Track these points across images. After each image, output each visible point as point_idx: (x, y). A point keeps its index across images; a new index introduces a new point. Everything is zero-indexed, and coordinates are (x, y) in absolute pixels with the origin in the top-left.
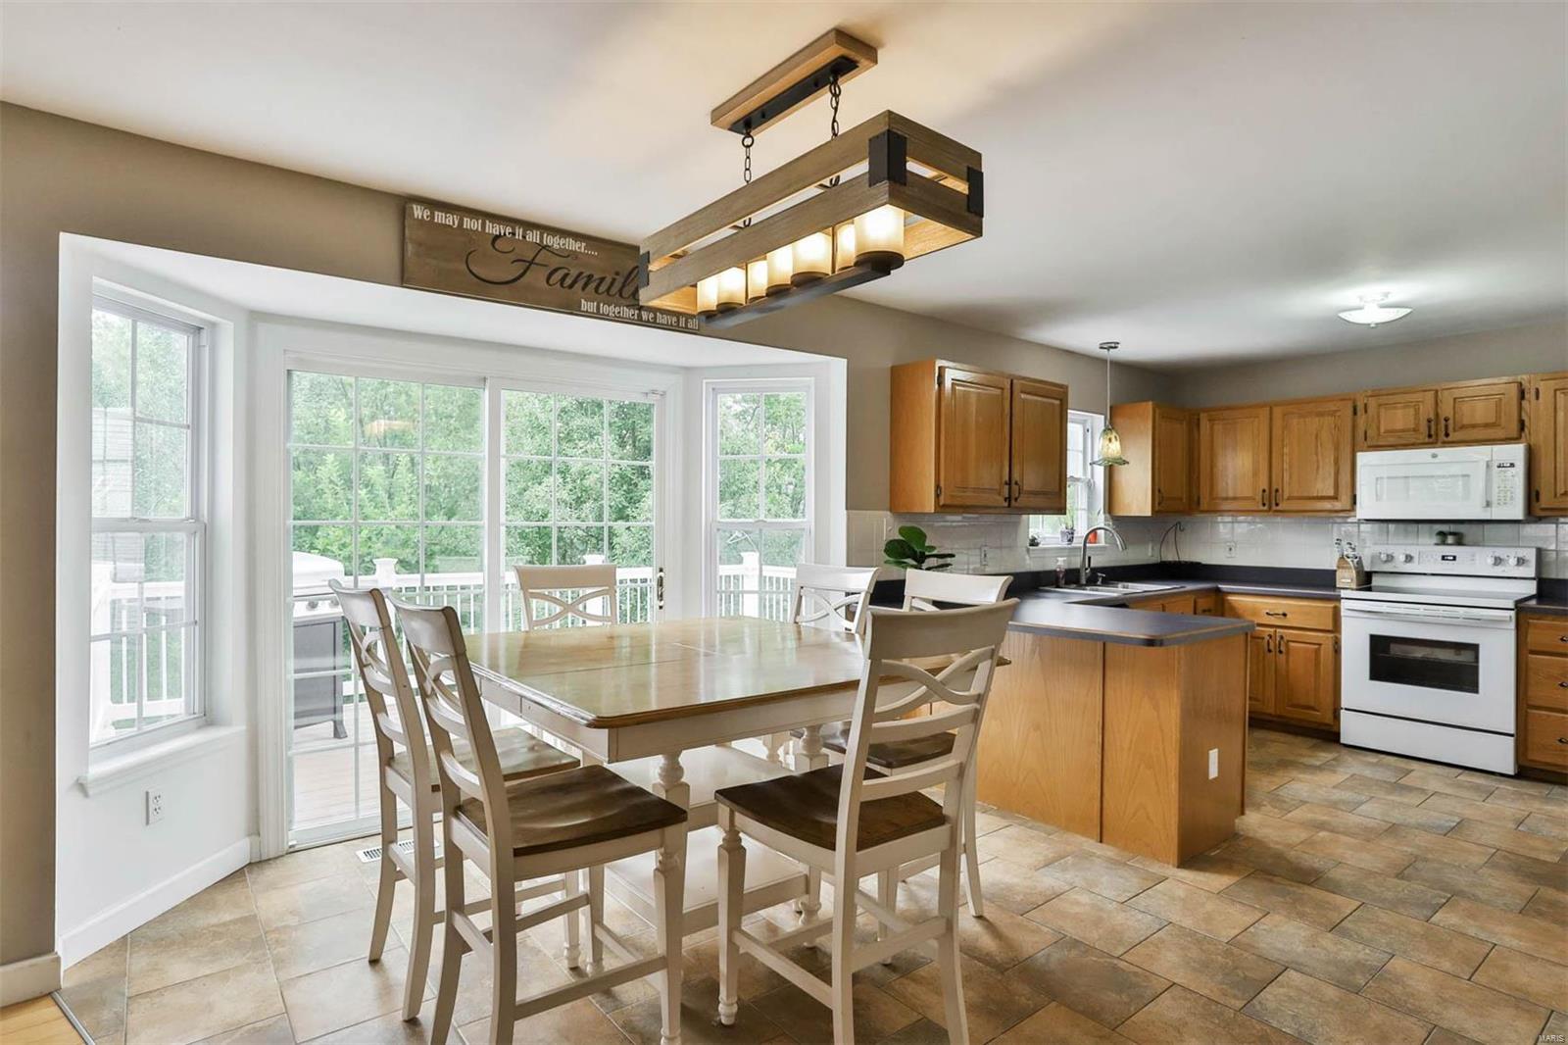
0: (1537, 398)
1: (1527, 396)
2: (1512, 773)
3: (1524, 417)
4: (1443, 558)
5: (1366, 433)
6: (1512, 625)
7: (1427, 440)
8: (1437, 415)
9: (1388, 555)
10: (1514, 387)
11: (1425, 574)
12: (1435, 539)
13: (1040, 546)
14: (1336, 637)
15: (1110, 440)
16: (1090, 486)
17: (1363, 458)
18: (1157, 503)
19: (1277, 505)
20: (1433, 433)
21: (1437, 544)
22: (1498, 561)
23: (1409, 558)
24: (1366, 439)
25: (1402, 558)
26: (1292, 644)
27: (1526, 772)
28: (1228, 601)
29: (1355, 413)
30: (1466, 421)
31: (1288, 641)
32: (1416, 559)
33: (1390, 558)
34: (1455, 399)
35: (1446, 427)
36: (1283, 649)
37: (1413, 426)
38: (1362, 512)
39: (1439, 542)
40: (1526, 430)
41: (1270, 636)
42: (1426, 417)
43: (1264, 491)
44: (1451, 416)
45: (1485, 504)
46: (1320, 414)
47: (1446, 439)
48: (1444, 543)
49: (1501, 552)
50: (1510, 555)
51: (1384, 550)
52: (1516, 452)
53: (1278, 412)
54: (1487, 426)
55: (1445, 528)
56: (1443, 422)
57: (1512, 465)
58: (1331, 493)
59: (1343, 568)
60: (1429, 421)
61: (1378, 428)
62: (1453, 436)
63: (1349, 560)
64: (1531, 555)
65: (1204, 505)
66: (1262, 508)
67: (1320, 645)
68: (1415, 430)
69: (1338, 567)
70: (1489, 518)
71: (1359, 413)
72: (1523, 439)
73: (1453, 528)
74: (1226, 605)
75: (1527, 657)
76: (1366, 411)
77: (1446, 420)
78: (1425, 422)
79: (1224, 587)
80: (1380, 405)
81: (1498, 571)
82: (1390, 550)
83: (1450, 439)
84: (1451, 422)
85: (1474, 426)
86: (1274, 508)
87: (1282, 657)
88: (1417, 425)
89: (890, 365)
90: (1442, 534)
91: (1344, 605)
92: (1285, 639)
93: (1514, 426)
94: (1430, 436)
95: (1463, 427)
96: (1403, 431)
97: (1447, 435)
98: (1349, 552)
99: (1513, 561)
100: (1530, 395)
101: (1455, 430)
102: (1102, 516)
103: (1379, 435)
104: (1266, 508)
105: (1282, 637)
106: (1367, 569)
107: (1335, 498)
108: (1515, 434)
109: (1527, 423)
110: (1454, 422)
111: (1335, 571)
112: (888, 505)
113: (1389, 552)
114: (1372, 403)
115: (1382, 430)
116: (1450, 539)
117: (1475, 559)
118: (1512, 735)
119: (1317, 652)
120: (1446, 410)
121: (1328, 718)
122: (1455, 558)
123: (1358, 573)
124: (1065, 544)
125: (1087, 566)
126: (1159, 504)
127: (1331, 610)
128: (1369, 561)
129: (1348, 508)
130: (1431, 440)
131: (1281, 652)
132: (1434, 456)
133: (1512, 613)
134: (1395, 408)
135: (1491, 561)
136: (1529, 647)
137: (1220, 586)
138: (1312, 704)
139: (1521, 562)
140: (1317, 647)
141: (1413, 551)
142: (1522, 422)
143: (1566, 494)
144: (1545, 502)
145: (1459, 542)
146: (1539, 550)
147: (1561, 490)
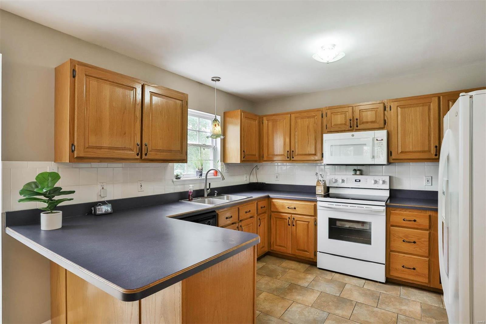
0: (391, 110)
1: (387, 109)
2: (384, 282)
3: (386, 118)
4: (356, 181)
5: (326, 125)
6: (385, 214)
7: (350, 129)
8: (353, 117)
9: (335, 180)
10: (382, 105)
11: (349, 188)
12: (353, 173)
13: (181, 179)
14: (315, 218)
15: (215, 125)
16: (215, 149)
17: (326, 136)
18: (243, 157)
19: (293, 158)
20: (352, 125)
21: (353, 175)
22: (376, 182)
23: (343, 181)
24: (326, 129)
25: (341, 181)
26: (298, 222)
27: (390, 281)
28: (273, 202)
29: (322, 117)
30: (364, 120)
31: (296, 220)
32: (346, 181)
33: (336, 181)
34: (360, 110)
35: (357, 123)
36: (294, 224)
37: (344, 123)
38: (326, 161)
39: (354, 174)
40: (386, 124)
41: (289, 218)
42: (349, 119)
43: (288, 152)
44: (358, 118)
45: (372, 157)
46: (309, 117)
47: (357, 128)
48: (356, 174)
49: (377, 178)
50: (380, 179)
51: (334, 177)
52: (382, 134)
53: (293, 116)
54: (372, 122)
55: (356, 168)
56: (355, 121)
57: (382, 140)
58: (314, 153)
59: (319, 185)
60: (350, 120)
61: (331, 124)
63: (321, 182)
64: (387, 179)
65: (265, 159)
66: (287, 159)
67: (309, 222)
68: (345, 124)
69: (316, 185)
70: (374, 163)
71: (324, 117)
72: (385, 128)
73: (359, 168)
74: (272, 203)
75: (390, 228)
76: (326, 116)
77: (357, 120)
78: (349, 120)
79: (272, 195)
80: (332, 113)
81: (375, 186)
82: (336, 177)
83: (358, 128)
84: (358, 120)
85: (367, 122)
86: (292, 159)
87: (294, 227)
88: (346, 122)
89: (55, 67)
90: (355, 170)
91: (319, 204)
92: (296, 219)
93: (382, 122)
94: (351, 127)
95: (363, 123)
96: (341, 124)
97: (357, 126)
98: (321, 179)
99: (381, 182)
100: (388, 109)
101: (360, 124)
102: (220, 163)
103: (332, 127)
104: (289, 159)
105: (294, 219)
106: (328, 185)
107: (315, 155)
108: (382, 126)
109: (387, 121)
110: (360, 120)
111: (315, 187)
112: (54, 160)
113: (336, 178)
114: (329, 112)
115: (333, 125)
116: (358, 173)
117: (367, 181)
118: (384, 264)
119: (308, 225)
120: (357, 116)
121: (312, 256)
122: (360, 181)
123: (324, 187)
124: (197, 177)
125: (208, 187)
126: (244, 157)
127: (313, 207)
128: (328, 182)
129: (320, 159)
130: (351, 129)
131: (293, 225)
132: (353, 135)
133: (384, 208)
134: (337, 115)
135: (373, 182)
136: (391, 224)
137: (269, 195)
138: (306, 249)
139: (384, 182)
140: (307, 223)
141: (344, 178)
142: (385, 121)
143: (402, 152)
144: (394, 156)
145: (361, 174)
146: (390, 177)
147: (400, 151)
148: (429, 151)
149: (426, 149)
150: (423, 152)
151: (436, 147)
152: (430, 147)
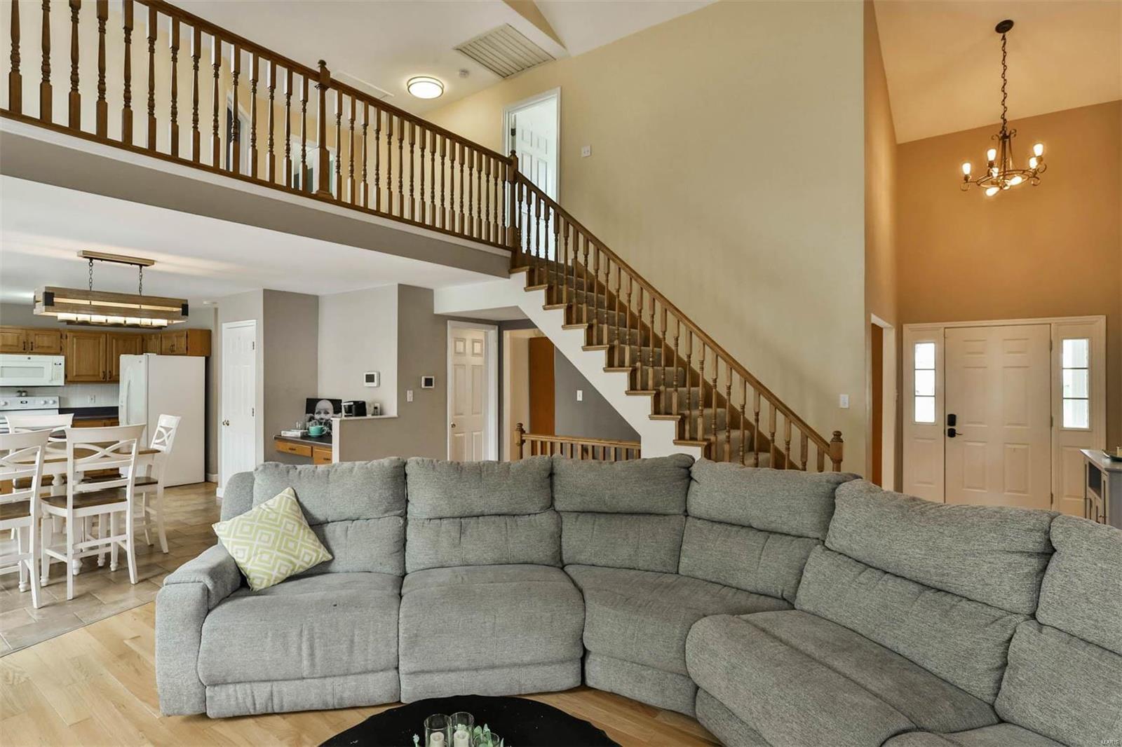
0: (66, 338)
3: (63, 345)
4: (21, 402)
7: (24, 351)
8: (27, 340)
10: (59, 332)
11: (13, 410)
12: (17, 395)
20: (26, 348)
21: (18, 397)
22: (46, 402)
23: (6, 403)
25: (3, 403)
30: (40, 344)
32: (9, 404)
34: (36, 334)
35: (32, 346)
37: (16, 344)
40: (64, 350)
42: (22, 340)
44: (33, 341)
45: (51, 379)
47: (31, 351)
48: (21, 396)
49: (46, 399)
50: (50, 400)
52: (61, 359)
54: (48, 347)
55: (21, 389)
56: (30, 344)
57: (60, 364)
60: (24, 343)
62: (34, 350)
64: (56, 400)
68: (17, 346)
72: (63, 354)
73: (25, 389)
77: (32, 343)
78: (22, 342)
81: (45, 407)
85: (43, 347)
88: (19, 343)
90: (20, 392)
93: (59, 348)
94: (24, 349)
95: (38, 347)
96: (13, 346)
97: (32, 349)
99: (51, 402)
100: (64, 337)
101: (35, 348)
108: (60, 351)
109: (64, 348)
110: (35, 344)
116: (24, 394)
117: (35, 402)
120: (31, 339)
122: (27, 402)
130: (26, 351)
132: (29, 358)
134: (9, 335)
135: (43, 402)
139: (54, 402)
141: (7, 400)
142: (61, 347)
143: (76, 376)
144: (69, 379)
145: (26, 396)
146: (60, 398)
147: (74, 374)
148: (99, 375)
149: (97, 373)
150: (94, 375)
151: (104, 372)
152: (99, 372)
